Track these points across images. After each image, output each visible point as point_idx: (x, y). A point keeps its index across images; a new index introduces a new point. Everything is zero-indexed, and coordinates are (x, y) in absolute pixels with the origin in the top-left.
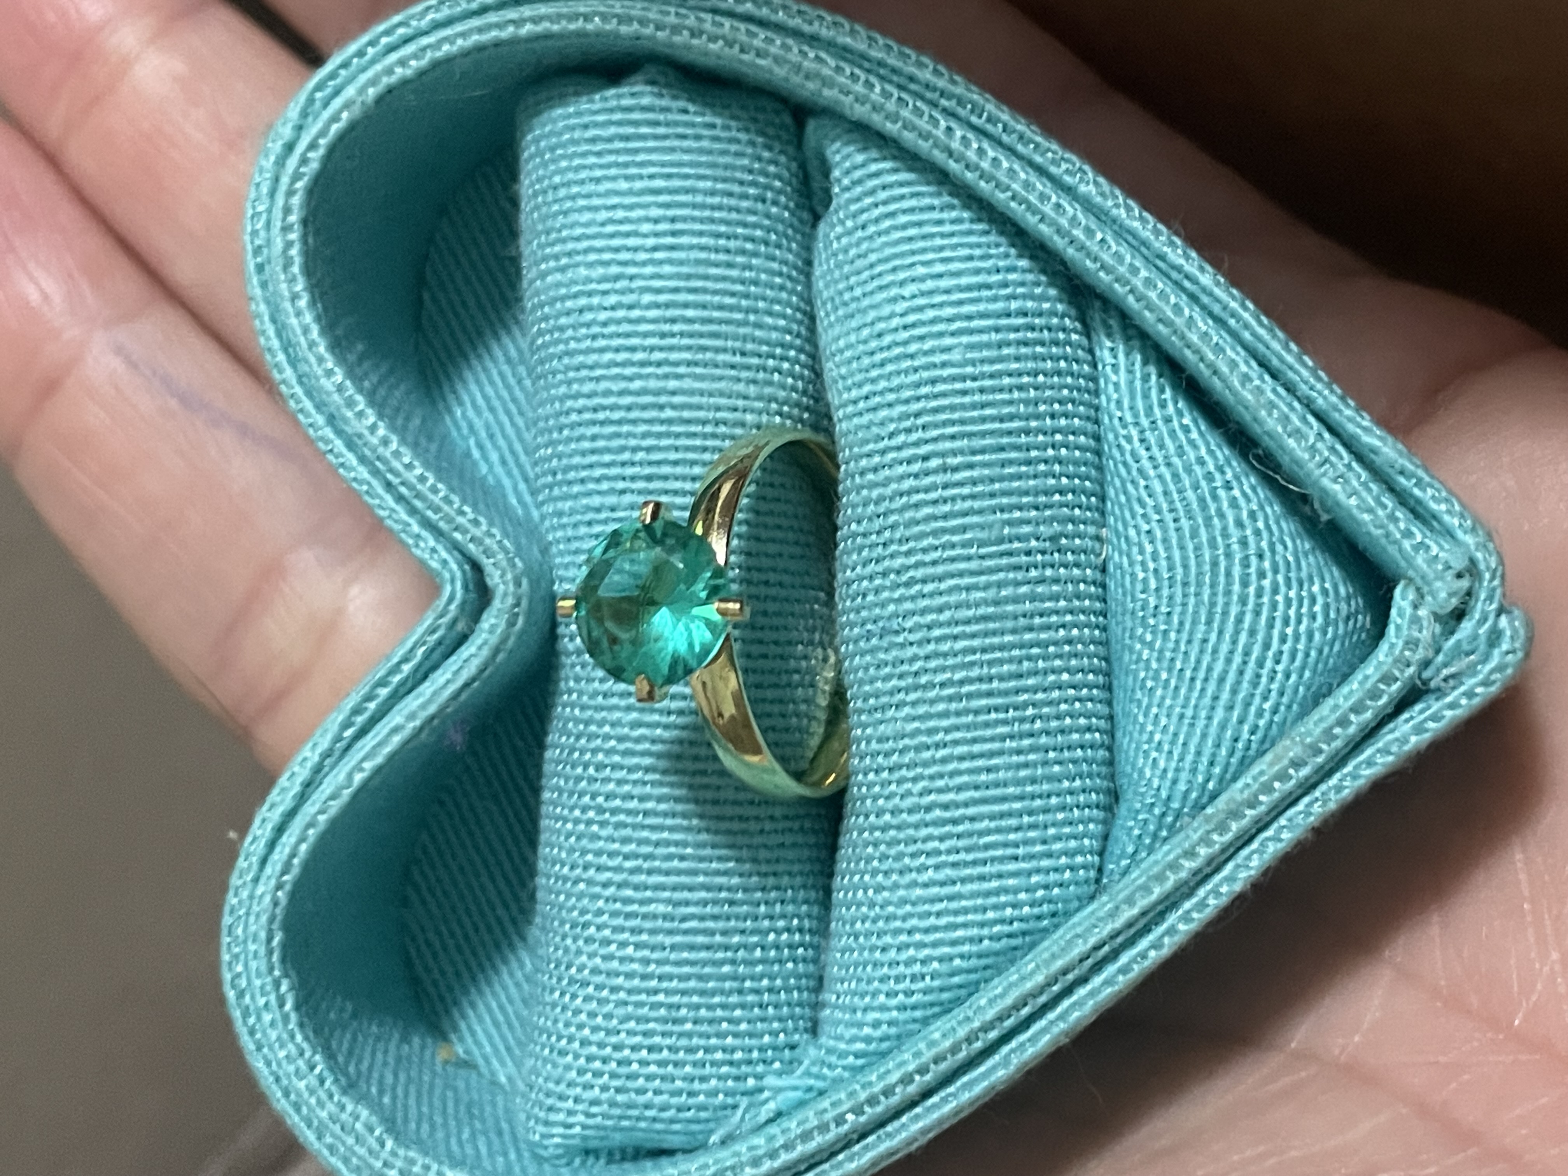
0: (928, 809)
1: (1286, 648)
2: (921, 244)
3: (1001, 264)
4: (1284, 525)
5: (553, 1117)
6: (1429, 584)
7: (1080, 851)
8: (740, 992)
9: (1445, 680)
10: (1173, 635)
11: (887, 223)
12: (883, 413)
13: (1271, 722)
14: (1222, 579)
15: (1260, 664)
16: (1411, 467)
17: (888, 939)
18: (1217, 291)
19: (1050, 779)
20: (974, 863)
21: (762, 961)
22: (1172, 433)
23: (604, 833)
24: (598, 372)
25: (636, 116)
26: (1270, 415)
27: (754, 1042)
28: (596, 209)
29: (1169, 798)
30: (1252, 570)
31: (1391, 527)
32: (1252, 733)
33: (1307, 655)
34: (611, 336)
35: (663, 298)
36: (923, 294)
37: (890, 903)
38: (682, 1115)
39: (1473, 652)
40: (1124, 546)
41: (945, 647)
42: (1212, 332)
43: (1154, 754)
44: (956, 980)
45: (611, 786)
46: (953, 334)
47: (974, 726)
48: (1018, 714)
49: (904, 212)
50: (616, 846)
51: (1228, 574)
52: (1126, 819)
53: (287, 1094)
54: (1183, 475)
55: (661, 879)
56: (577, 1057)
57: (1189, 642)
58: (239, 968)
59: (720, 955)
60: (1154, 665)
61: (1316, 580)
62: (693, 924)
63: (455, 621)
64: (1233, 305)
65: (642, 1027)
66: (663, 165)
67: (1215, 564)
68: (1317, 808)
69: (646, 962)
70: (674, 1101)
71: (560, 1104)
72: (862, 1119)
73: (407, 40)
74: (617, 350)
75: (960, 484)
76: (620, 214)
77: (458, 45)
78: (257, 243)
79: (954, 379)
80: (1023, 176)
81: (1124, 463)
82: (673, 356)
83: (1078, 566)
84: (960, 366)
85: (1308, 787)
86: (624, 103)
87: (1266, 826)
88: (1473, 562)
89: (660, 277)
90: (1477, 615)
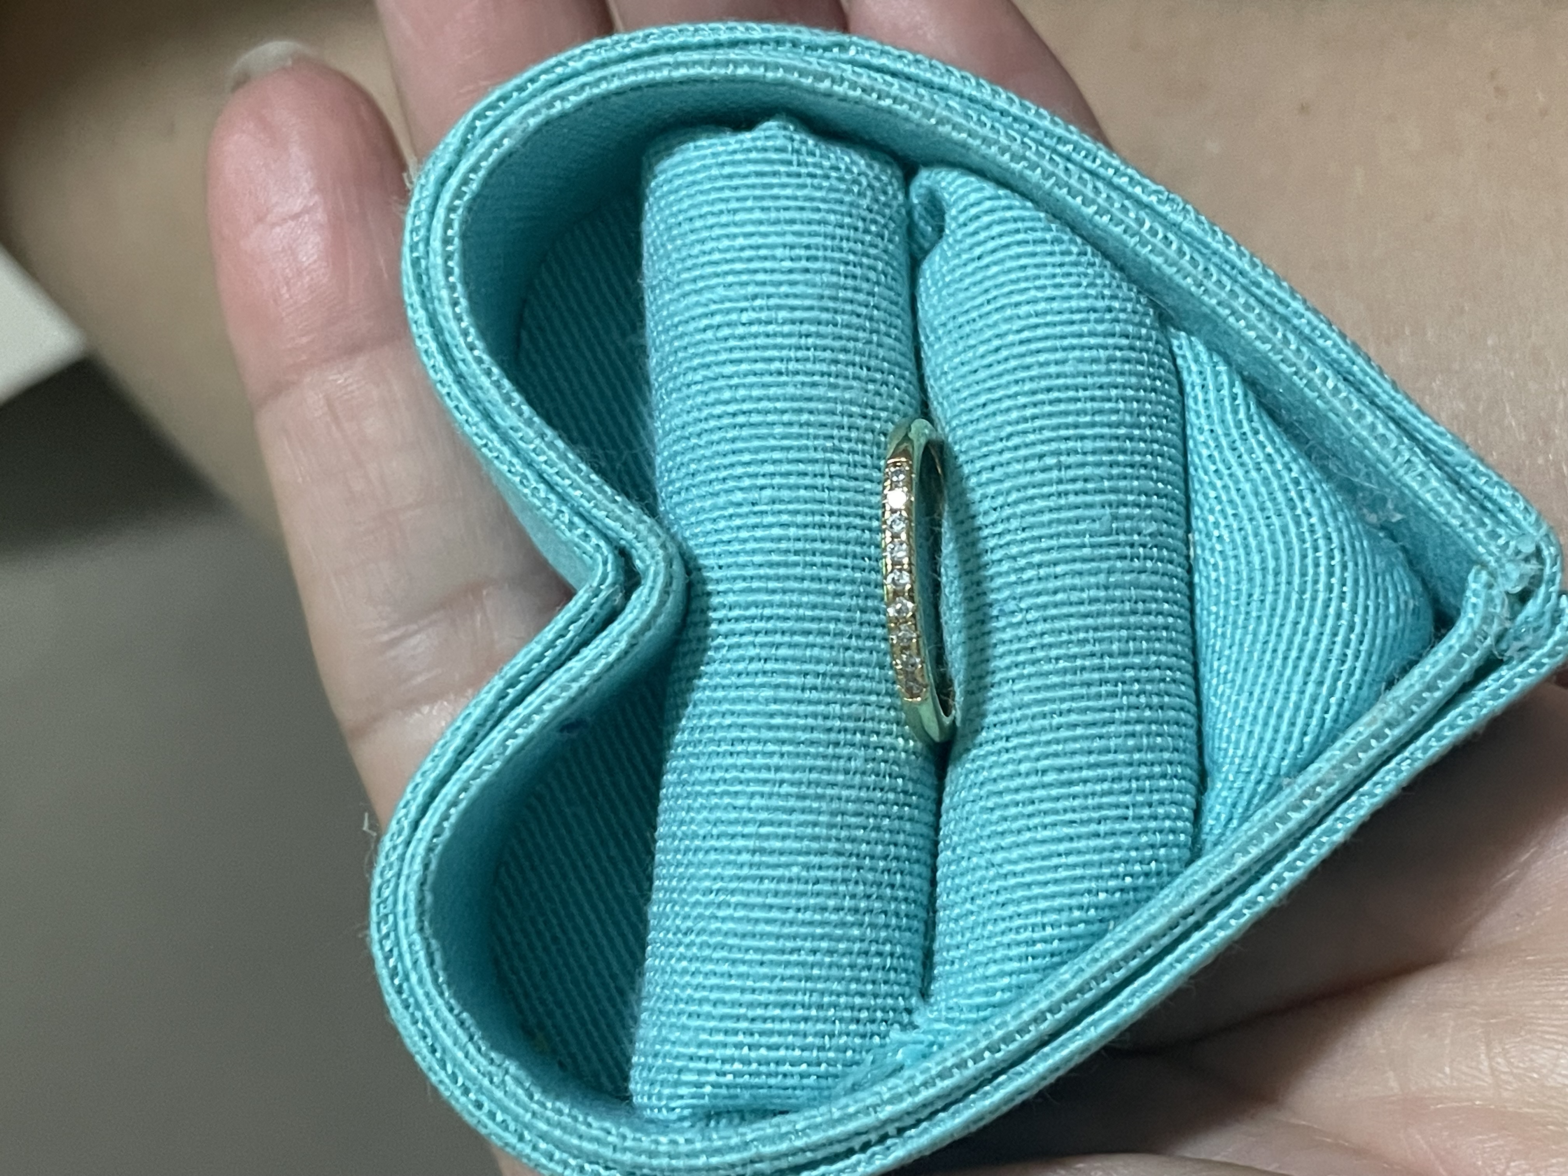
0: (1045, 772)
1: (1367, 631)
2: (1034, 272)
3: (1105, 292)
5: (683, 1078)
6: (1502, 566)
7: (1179, 818)
8: (867, 954)
9: (1517, 652)
10: (1264, 620)
11: (1001, 254)
12: (1001, 418)
13: (1356, 696)
16: (1482, 468)
17: (1007, 895)
19: (1151, 748)
20: (1090, 821)
21: (885, 927)
22: (1260, 443)
23: (739, 803)
25: (771, 156)
26: (1357, 421)
27: (879, 1002)
30: (1336, 562)
31: (1468, 517)
33: (1384, 639)
34: (748, 349)
35: (797, 315)
36: (1037, 314)
37: (1008, 862)
38: (814, 1070)
39: (1538, 628)
40: (1217, 546)
43: (1248, 727)
44: (1076, 930)
45: (747, 759)
46: (1065, 349)
47: (1087, 697)
48: (1126, 688)
49: (1017, 244)
50: (752, 814)
52: (1220, 790)
53: (433, 1050)
54: (1273, 480)
55: (796, 844)
56: (708, 1018)
58: (388, 928)
59: (850, 918)
60: (1247, 648)
61: (1388, 576)
62: (827, 887)
63: (608, 598)
64: (1322, 326)
65: (777, 985)
66: (796, 198)
68: (1405, 768)
70: (806, 1056)
71: (691, 1065)
72: (998, 1057)
73: (566, 78)
74: (754, 361)
75: (1074, 480)
76: (757, 240)
77: (615, 84)
78: (415, 255)
79: (1068, 388)
80: (1133, 213)
81: (1216, 471)
82: (809, 366)
83: (1171, 563)
84: (1073, 376)
85: (1400, 746)
86: (759, 144)
87: (1363, 782)
88: (1538, 549)
89: (795, 296)
90: (1541, 595)
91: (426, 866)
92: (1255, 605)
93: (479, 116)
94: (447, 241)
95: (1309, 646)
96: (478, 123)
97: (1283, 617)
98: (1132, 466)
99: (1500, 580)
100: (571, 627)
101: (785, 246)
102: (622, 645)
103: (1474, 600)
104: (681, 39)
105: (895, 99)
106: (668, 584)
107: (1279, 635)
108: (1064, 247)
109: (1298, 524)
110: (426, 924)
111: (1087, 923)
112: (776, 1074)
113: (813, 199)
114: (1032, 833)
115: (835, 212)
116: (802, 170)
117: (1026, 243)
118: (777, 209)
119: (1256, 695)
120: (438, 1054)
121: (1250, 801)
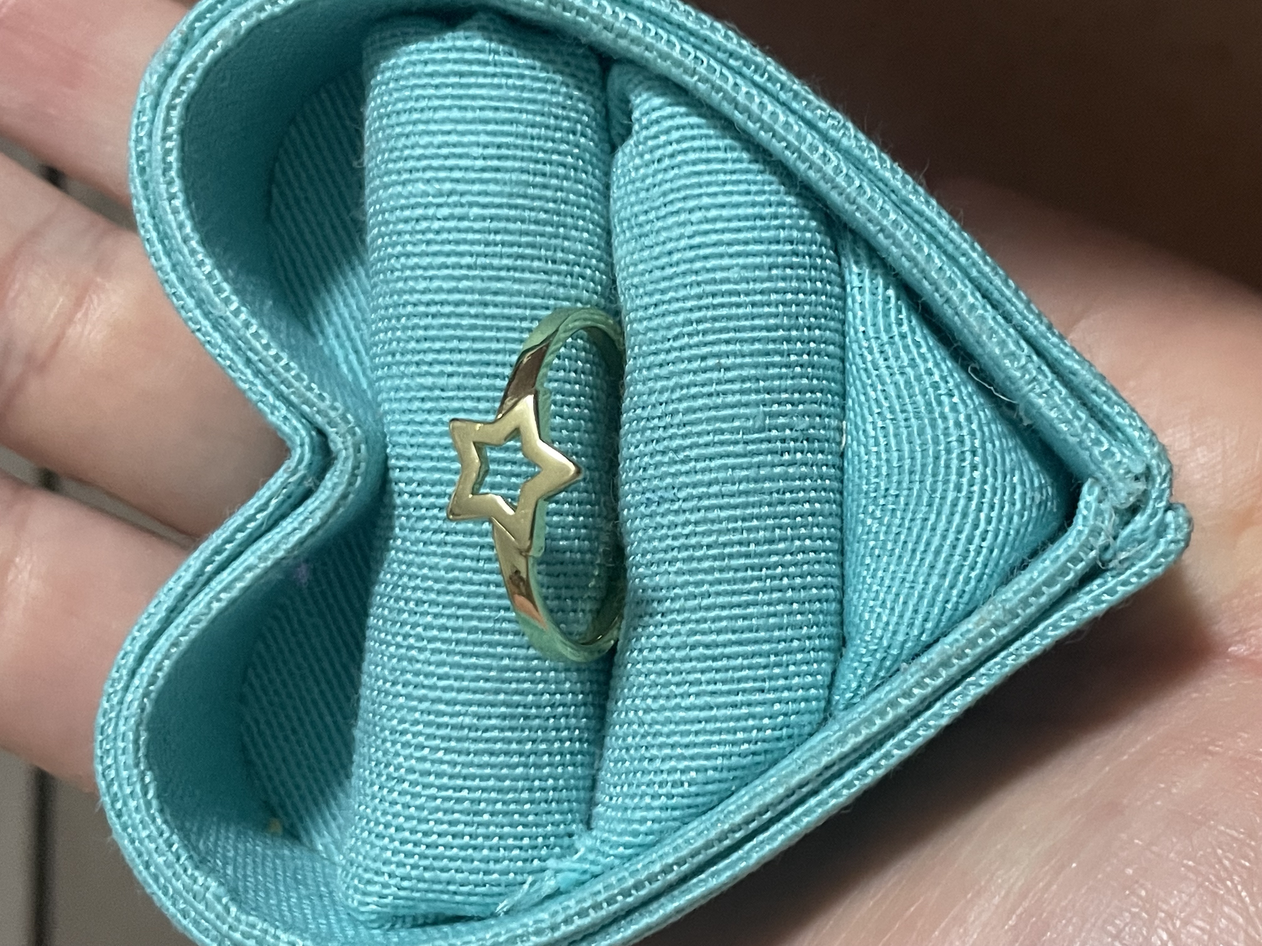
0: (693, 647)
1: (990, 528)
2: (707, 178)
3: (773, 198)
4: (993, 426)
5: (370, 888)
6: (1112, 484)
7: (814, 686)
8: (530, 790)
9: (1120, 562)
10: (899, 514)
11: (680, 159)
12: (669, 319)
13: (976, 588)
14: (942, 470)
15: (970, 541)
16: (1102, 388)
17: (654, 752)
18: (952, 234)
19: (793, 626)
20: (729, 693)
21: (550, 765)
22: (906, 348)
23: (422, 657)
24: (431, 273)
25: (468, 56)
26: (990, 338)
27: (539, 831)
28: (433, 133)
29: (889, 647)
30: (966, 464)
32: (961, 597)
33: (1008, 534)
34: (443, 242)
35: (488, 212)
36: (707, 221)
37: (657, 723)
38: (479, 890)
39: (1143, 541)
40: (863, 439)
41: (712, 515)
42: (946, 267)
43: (878, 610)
44: (710, 787)
45: (429, 619)
46: (731, 256)
47: (735, 581)
48: (770, 572)
49: (694, 150)
50: (432, 668)
51: (948, 467)
52: (852, 660)
53: (147, 866)
54: (914, 383)
55: (470, 696)
56: (392, 840)
57: (912, 520)
58: (109, 761)
59: (515, 759)
60: (882, 537)
61: (1017, 473)
62: (494, 734)
63: (304, 478)
64: (965, 246)
65: (448, 817)
66: (491, 98)
67: (937, 458)
68: (1010, 661)
69: (454, 764)
70: (472, 877)
71: (376, 879)
72: (630, 899)
74: (448, 255)
75: (731, 381)
76: (453, 138)
78: (140, 148)
79: (731, 293)
80: (796, 128)
81: (866, 370)
82: (496, 262)
83: (822, 452)
84: (736, 283)
85: (1005, 644)
86: (459, 43)
87: (970, 674)
88: (1148, 468)
89: (486, 194)
90: (1149, 511)
91: (142, 710)
92: (890, 499)
93: (200, 18)
94: (166, 138)
95: (936, 542)
96: (197, 24)
97: (914, 512)
98: (788, 366)
99: (1111, 495)
100: (272, 503)
101: (478, 145)
102: (316, 521)
103: (1085, 512)
105: (578, 12)
106: (356, 467)
108: (735, 155)
109: (934, 426)
110: (142, 759)
111: (720, 781)
112: (447, 892)
113: (508, 99)
114: (678, 700)
115: (527, 112)
116: (498, 70)
117: (702, 149)
118: (473, 109)
119: (887, 582)
120: (152, 869)
121: (876, 675)
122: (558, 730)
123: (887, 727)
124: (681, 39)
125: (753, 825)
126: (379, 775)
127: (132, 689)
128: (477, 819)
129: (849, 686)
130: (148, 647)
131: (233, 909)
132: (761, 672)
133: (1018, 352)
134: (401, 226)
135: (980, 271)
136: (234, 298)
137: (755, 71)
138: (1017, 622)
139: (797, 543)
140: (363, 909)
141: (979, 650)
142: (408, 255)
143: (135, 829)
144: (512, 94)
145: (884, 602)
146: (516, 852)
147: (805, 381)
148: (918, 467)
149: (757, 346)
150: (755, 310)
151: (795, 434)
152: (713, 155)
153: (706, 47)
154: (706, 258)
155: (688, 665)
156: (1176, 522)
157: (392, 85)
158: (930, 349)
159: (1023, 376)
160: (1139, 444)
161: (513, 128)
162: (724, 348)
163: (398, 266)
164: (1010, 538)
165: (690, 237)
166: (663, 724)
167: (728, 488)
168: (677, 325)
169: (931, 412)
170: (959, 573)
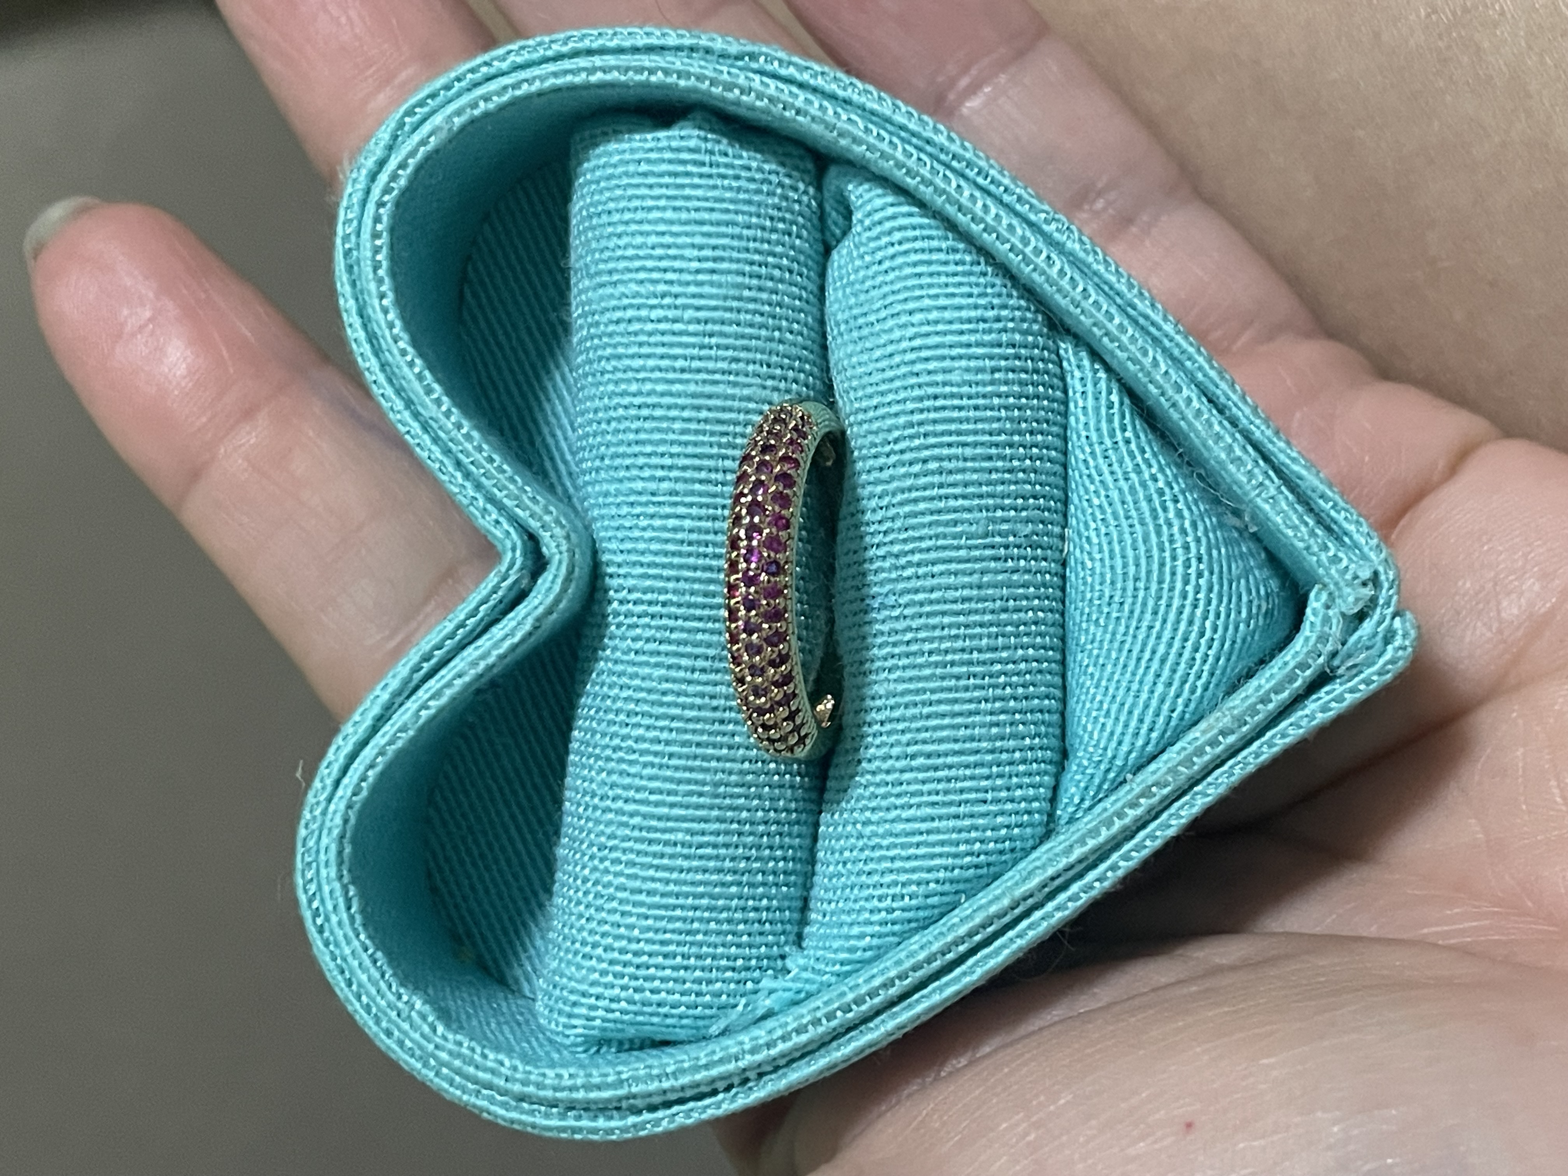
0: (914, 757)
1: (1216, 636)
2: (929, 280)
3: (995, 301)
4: (1219, 533)
5: (576, 1011)
6: (1339, 589)
7: (1036, 799)
8: (744, 909)
9: (1349, 669)
10: (1123, 621)
11: (900, 260)
12: (890, 422)
13: (1202, 697)
14: (1168, 578)
15: (1196, 650)
16: (1330, 494)
17: (873, 865)
18: (1178, 338)
19: (1013, 736)
20: (951, 804)
22: (1131, 453)
23: (633, 770)
24: (643, 375)
25: (685, 156)
26: (1216, 443)
27: (754, 951)
28: (648, 234)
29: (1114, 757)
30: (1192, 571)
31: (1312, 541)
32: (1187, 706)
33: (1234, 642)
34: (656, 345)
35: (702, 314)
36: (929, 322)
37: (876, 835)
38: (691, 1012)
39: (1372, 647)
40: (1087, 546)
41: (933, 621)
42: (1171, 371)
43: (1103, 720)
44: (932, 901)
46: (953, 358)
47: (955, 689)
48: (993, 681)
49: (916, 251)
50: (644, 783)
51: (1173, 574)
52: (1074, 773)
53: (349, 984)
54: (1139, 489)
55: (682, 812)
56: (600, 960)
57: (1137, 628)
58: (311, 875)
59: (729, 878)
60: (1106, 646)
61: (1243, 581)
62: (709, 851)
63: (516, 582)
64: (1191, 350)
65: (660, 937)
66: (706, 199)
67: (1162, 565)
68: (1237, 770)
69: (666, 882)
71: (584, 1000)
72: (850, 1015)
73: (489, 79)
74: (661, 357)
75: (954, 485)
77: (536, 86)
78: (347, 246)
79: (953, 396)
80: (1019, 231)
81: (1089, 476)
82: (711, 365)
83: (1045, 559)
84: (958, 385)
85: (1233, 752)
86: (674, 144)
87: (1197, 782)
88: (1376, 574)
89: (701, 296)
90: (1376, 617)
91: (346, 821)
92: (1115, 606)
93: (410, 113)
94: (376, 235)
95: (1162, 649)
96: (407, 120)
97: (1140, 620)
98: (1010, 471)
99: (1338, 601)
100: (482, 608)
101: (693, 246)
102: (527, 627)
103: (1312, 618)
104: (600, 42)
105: (798, 112)
106: (570, 572)
107: (1135, 637)
108: (958, 257)
109: (1159, 534)
110: (345, 872)
111: (942, 894)
112: (658, 1014)
113: (723, 200)
114: (898, 812)
115: (743, 213)
116: (714, 171)
117: (923, 251)
118: (688, 210)
119: (1111, 691)
120: (354, 987)
121: (1100, 787)
122: (771, 848)
123: (1114, 837)
124: (903, 140)
125: (978, 938)
126: (586, 893)
127: (335, 800)
128: (688, 938)
129: (1071, 798)
130: (353, 757)
131: (440, 1029)
132: (984, 783)
133: (1245, 457)
134: (611, 328)
135: (1205, 375)
136: (445, 399)
137: (979, 173)
138: (1244, 729)
139: (1020, 652)
140: (568, 1032)
141: (1206, 758)
142: (619, 357)
143: (337, 945)
144: (728, 195)
145: (1108, 712)
146: (729, 974)
147: (1029, 487)
148: (1143, 575)
149: (979, 451)
150: (978, 414)
151: (1018, 541)
152: (935, 257)
153: (929, 148)
154: (927, 359)
155: (907, 776)
156: (1403, 629)
157: (603, 184)
158: (1155, 455)
159: (1249, 481)
160: (1366, 549)
161: (730, 230)
162: (946, 451)
163: (609, 368)
164: (1237, 646)
165: (910, 339)
166: (883, 837)
167: (951, 594)
168: (897, 428)
169: (1155, 518)
170: (1185, 682)
